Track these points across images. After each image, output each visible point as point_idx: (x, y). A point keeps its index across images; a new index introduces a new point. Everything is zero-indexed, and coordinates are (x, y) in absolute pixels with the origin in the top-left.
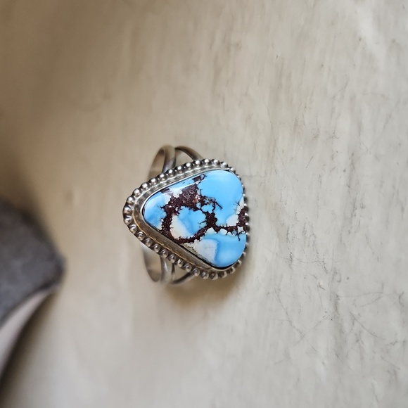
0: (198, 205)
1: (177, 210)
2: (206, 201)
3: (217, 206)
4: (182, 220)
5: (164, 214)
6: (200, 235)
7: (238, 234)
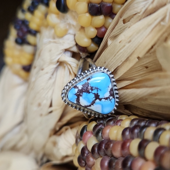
0: (90, 91)
1: (81, 94)
2: (93, 89)
3: (98, 90)
4: (84, 98)
5: (76, 97)
6: (93, 103)
7: (110, 100)
